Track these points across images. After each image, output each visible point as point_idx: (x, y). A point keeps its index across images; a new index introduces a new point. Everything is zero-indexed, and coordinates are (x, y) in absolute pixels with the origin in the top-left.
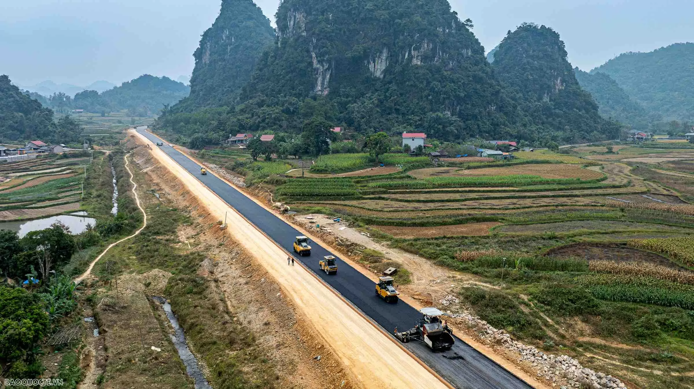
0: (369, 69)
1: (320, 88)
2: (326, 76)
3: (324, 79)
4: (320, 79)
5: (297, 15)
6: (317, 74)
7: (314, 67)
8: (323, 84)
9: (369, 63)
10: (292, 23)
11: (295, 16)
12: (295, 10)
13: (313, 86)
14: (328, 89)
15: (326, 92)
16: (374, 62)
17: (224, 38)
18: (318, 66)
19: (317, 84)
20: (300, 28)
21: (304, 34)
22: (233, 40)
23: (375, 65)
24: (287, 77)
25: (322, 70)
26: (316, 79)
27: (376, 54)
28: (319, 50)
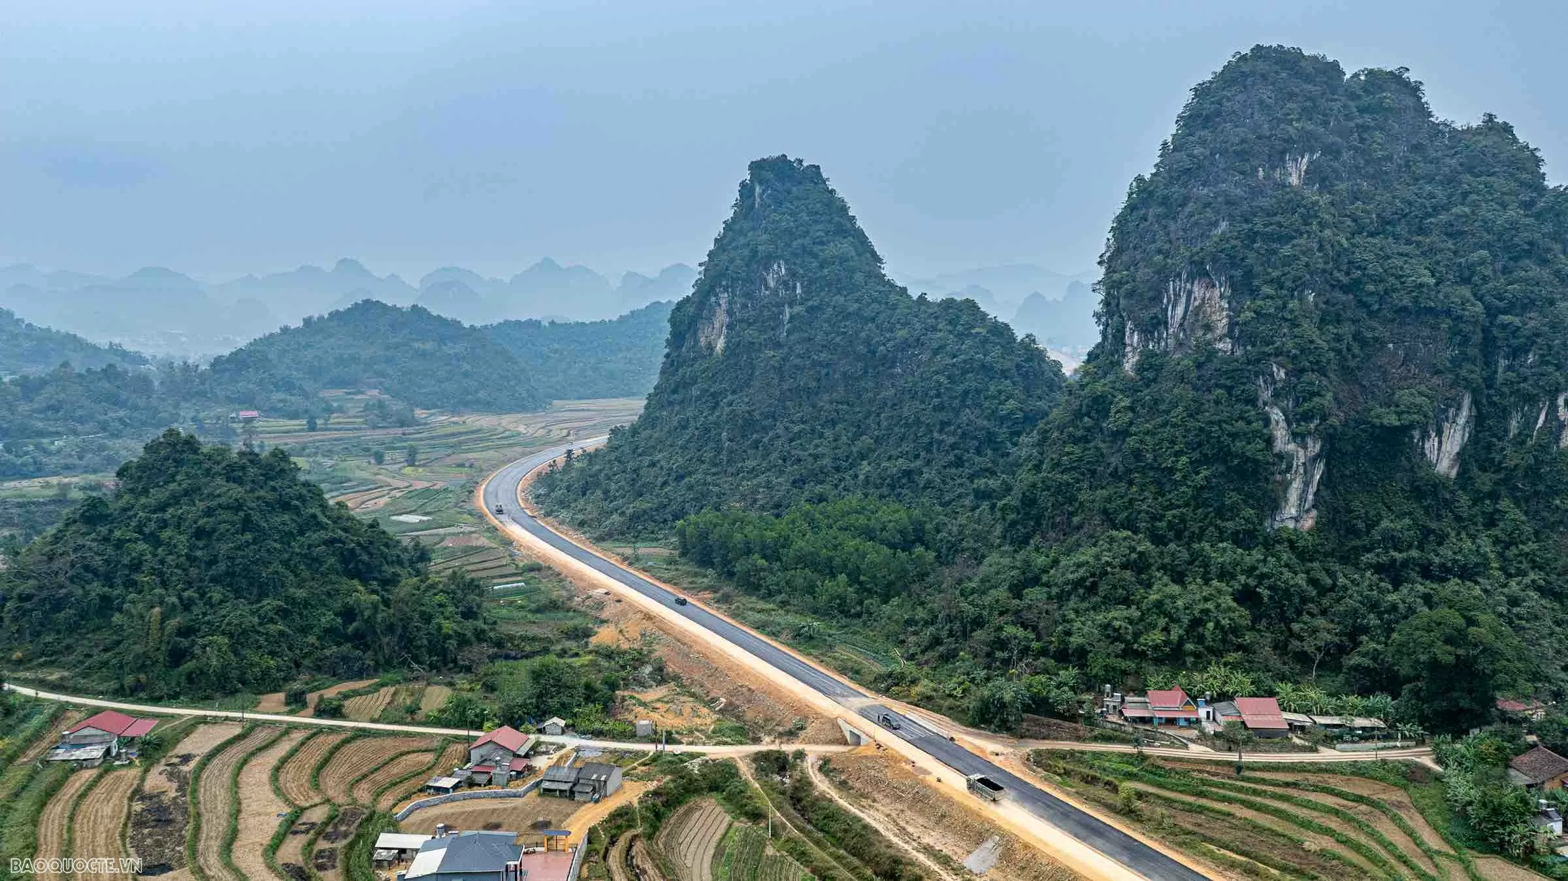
0: (1423, 454)
1: (1293, 511)
2: (1312, 476)
3: (1306, 484)
4: (1296, 485)
5: (1196, 288)
6: (1289, 468)
7: (1276, 450)
8: (1302, 498)
9: (1425, 436)
10: (1180, 310)
11: (1190, 293)
12: (1191, 278)
13: (1274, 504)
14: (1314, 513)
15: (1308, 523)
16: (1440, 433)
17: (772, 284)
18: (1291, 447)
19: (1286, 500)
20: (1208, 328)
21: (1225, 346)
22: (799, 291)
23: (1440, 443)
24: (1199, 479)
25: (1302, 460)
26: (1286, 485)
27: (1446, 411)
28: (1297, 404)
